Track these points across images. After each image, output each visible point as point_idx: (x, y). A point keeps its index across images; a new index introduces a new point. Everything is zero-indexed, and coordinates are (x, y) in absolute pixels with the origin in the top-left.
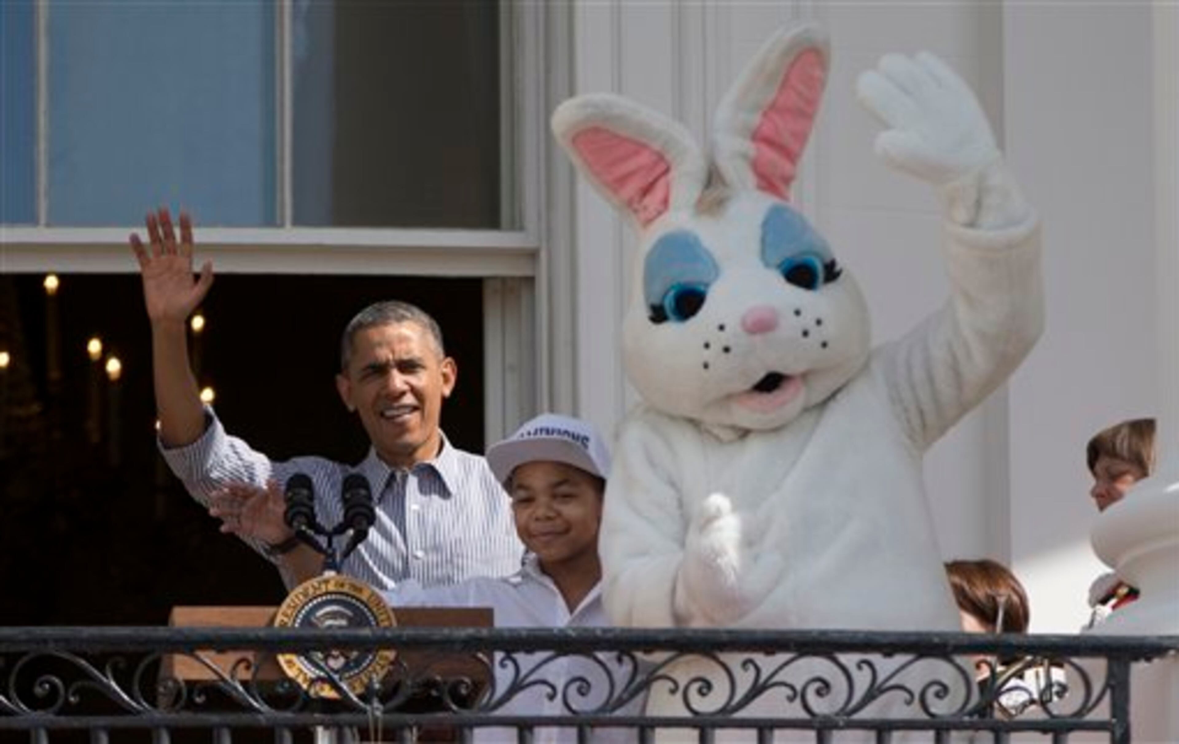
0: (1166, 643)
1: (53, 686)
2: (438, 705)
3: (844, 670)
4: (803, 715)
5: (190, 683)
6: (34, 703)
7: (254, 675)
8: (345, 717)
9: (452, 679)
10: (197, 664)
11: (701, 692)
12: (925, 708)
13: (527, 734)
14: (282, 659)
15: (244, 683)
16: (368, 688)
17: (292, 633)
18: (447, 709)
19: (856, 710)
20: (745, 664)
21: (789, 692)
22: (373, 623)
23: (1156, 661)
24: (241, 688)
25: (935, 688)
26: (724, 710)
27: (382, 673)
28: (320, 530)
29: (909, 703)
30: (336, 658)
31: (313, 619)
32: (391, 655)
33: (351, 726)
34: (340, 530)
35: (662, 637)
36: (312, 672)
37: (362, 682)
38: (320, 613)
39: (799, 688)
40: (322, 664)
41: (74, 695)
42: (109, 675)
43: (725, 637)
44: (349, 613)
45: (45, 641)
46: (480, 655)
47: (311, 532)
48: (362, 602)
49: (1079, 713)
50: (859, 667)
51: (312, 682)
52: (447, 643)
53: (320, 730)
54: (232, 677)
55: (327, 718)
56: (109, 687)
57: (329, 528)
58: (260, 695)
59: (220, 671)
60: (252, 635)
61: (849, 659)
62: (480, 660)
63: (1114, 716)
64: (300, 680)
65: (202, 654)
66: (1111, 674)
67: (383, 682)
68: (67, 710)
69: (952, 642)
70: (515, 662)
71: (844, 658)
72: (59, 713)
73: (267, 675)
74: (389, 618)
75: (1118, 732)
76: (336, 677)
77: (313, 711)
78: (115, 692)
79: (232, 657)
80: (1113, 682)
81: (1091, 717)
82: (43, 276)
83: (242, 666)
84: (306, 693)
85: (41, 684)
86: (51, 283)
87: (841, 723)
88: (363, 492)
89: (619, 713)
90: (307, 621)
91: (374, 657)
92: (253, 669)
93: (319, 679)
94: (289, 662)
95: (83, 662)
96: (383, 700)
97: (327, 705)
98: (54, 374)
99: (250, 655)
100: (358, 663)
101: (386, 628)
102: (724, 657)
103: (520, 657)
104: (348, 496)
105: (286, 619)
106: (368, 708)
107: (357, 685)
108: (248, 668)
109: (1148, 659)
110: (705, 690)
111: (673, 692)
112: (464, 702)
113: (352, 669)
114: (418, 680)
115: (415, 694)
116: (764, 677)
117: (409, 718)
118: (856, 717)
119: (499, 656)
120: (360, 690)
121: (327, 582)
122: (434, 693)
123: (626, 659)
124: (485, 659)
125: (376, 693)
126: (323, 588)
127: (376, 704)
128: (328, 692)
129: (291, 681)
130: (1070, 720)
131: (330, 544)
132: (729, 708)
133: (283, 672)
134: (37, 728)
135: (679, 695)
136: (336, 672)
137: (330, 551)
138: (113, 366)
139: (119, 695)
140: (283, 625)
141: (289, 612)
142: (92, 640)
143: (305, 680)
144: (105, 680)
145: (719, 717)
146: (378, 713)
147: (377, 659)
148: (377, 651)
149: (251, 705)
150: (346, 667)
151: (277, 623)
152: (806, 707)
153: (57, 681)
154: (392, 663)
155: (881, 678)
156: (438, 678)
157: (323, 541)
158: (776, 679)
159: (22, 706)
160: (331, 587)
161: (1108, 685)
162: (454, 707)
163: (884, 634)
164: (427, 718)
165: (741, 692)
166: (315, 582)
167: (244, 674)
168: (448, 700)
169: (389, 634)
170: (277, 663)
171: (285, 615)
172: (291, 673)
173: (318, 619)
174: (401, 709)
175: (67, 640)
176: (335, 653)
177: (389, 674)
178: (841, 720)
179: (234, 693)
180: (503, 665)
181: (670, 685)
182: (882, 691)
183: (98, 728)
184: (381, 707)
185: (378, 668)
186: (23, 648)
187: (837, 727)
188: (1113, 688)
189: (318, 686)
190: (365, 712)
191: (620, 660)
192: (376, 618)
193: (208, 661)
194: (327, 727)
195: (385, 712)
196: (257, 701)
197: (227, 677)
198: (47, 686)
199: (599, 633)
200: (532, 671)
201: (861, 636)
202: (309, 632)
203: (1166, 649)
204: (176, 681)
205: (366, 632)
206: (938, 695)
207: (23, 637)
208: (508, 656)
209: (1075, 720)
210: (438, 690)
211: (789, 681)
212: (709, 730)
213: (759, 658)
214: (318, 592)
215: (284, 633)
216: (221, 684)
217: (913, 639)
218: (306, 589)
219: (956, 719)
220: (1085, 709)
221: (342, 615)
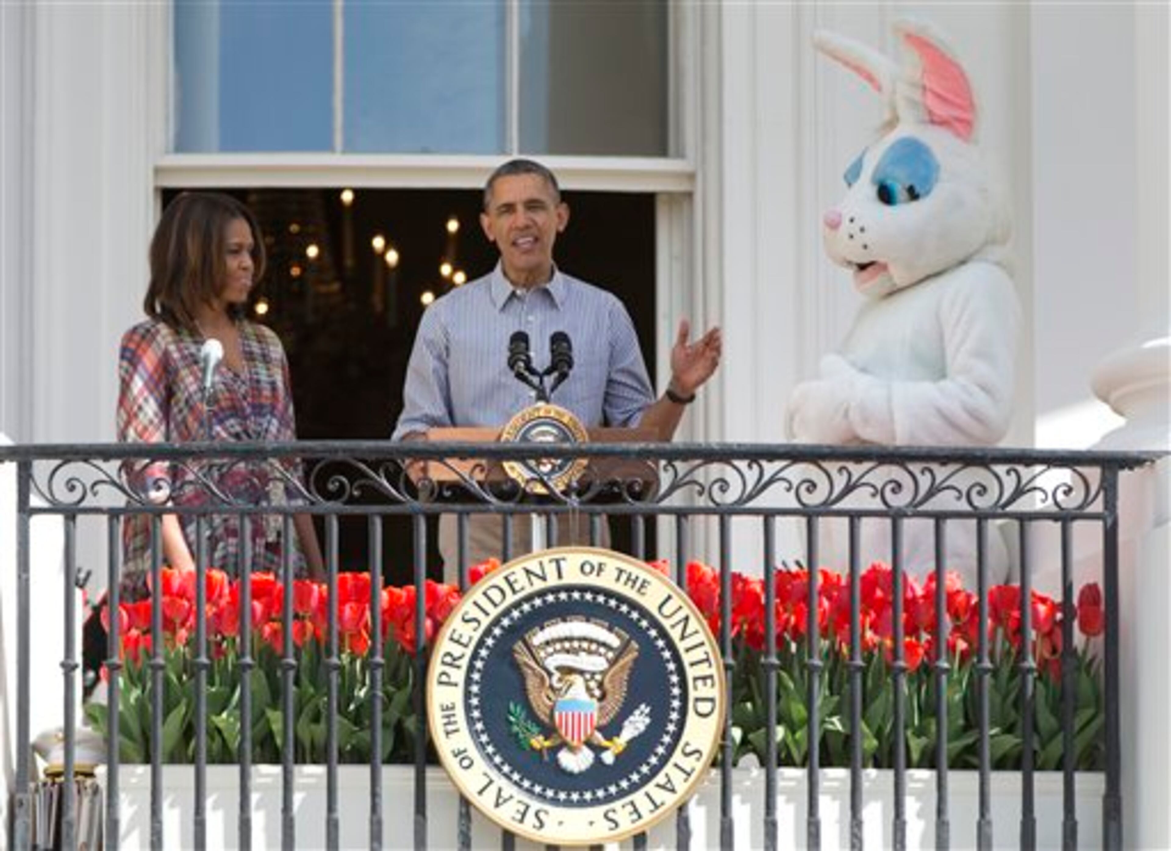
0: (1144, 456)
1: (342, 484)
2: (617, 498)
3: (911, 473)
4: (883, 507)
5: (441, 483)
6: (329, 496)
7: (486, 477)
8: (551, 507)
9: (629, 480)
10: (445, 468)
11: (808, 490)
12: (970, 503)
13: (683, 520)
14: (506, 465)
15: (480, 483)
16: (568, 486)
17: (513, 445)
18: (625, 501)
19: (921, 503)
20: (841, 470)
21: (872, 490)
22: (573, 440)
23: (1137, 470)
24: (477, 486)
25: (978, 488)
26: (825, 503)
27: (578, 476)
28: (533, 372)
29: (959, 498)
30: (544, 465)
31: (529, 436)
32: (585, 462)
33: (556, 513)
34: (548, 372)
35: (782, 450)
36: (528, 475)
37: (564, 482)
38: (534, 432)
39: (879, 487)
40: (536, 468)
41: (356, 489)
42: (382, 475)
43: (827, 451)
44: (555, 431)
45: (336, 451)
46: (650, 463)
47: (526, 374)
48: (564, 424)
49: (1081, 507)
50: (923, 472)
51: (528, 482)
52: (625, 454)
53: (534, 516)
54: (471, 477)
55: (540, 507)
56: (381, 485)
57: (540, 370)
58: (491, 490)
59: (461, 472)
60: (485, 447)
61: (915, 467)
62: (649, 467)
63: (1106, 508)
64: (520, 480)
65: (450, 461)
66: (1103, 479)
67: (578, 482)
68: (352, 500)
69: (990, 456)
70: (673, 467)
71: (912, 467)
72: (346, 503)
73: (496, 477)
74: (583, 436)
75: (1110, 521)
76: (545, 478)
77: (529, 502)
78: (386, 489)
79: (471, 463)
80: (1105, 485)
81: (1091, 509)
82: (339, 191)
83: (477, 470)
84: (524, 490)
85: (333, 483)
86: (347, 197)
87: (909, 513)
88: (565, 345)
89: (751, 505)
90: (524, 438)
91: (573, 464)
92: (486, 472)
93: (533, 479)
94: (512, 468)
95: (363, 466)
96: (579, 494)
97: (540, 499)
98: (349, 262)
99: (484, 462)
100: (561, 468)
101: (581, 443)
102: (825, 465)
103: (678, 464)
104: (555, 347)
105: (508, 436)
106: (568, 500)
107: (560, 484)
108: (482, 470)
109: (1131, 468)
110: (811, 488)
111: (788, 490)
112: (638, 497)
113: (556, 472)
114: (605, 481)
115: (602, 491)
116: (854, 479)
117: (598, 508)
118: (921, 508)
119: (663, 463)
120: (562, 487)
121: (538, 409)
122: (616, 490)
123: (755, 466)
124: (653, 466)
125: (574, 489)
126: (536, 415)
127: (574, 497)
128: (540, 489)
129: (513, 481)
130: (1074, 512)
131: (541, 382)
132: (829, 502)
133: (506, 474)
134: (330, 513)
135: (793, 492)
136: (546, 474)
137: (541, 388)
138: (392, 257)
139: (389, 491)
140: (507, 441)
141: (511, 431)
142: (371, 451)
143: (523, 481)
144: (378, 479)
145: (822, 508)
146: (576, 505)
147: (575, 465)
148: (575, 459)
149: (484, 498)
150: (553, 471)
151: (503, 439)
152: (885, 502)
153: (344, 479)
154: (585, 468)
155: (938, 480)
156: (619, 479)
157: (536, 380)
158: (863, 480)
159: (319, 498)
160: (542, 413)
161: (1102, 487)
162: (630, 500)
163: (942, 449)
164: (611, 508)
165: (838, 490)
166: (530, 409)
167: (479, 476)
168: (625, 495)
169: (584, 447)
170: (502, 469)
171: (509, 433)
172: (513, 475)
173: (532, 436)
174: (593, 501)
175: (352, 451)
176: (544, 461)
177: (584, 476)
178: (909, 511)
179: (472, 489)
180: (665, 469)
181: (785, 485)
182: (940, 490)
183: (373, 514)
184: (578, 500)
185: (575, 472)
186: (319, 455)
187: (906, 515)
188: (1106, 490)
189: (531, 485)
190: (565, 503)
191: (750, 466)
192: (573, 435)
193: (453, 465)
194: (539, 514)
195: (581, 503)
196: (488, 495)
197: (467, 477)
198: (337, 484)
199: (735, 447)
200: (686, 475)
201: (925, 450)
202: (524, 445)
203: (1145, 461)
204: (430, 481)
205: (567, 445)
206: (979, 493)
207: (320, 448)
208: (670, 463)
209: (1078, 512)
210: (619, 488)
211: (872, 482)
212: (814, 518)
213: (851, 466)
214: (532, 417)
215: (508, 445)
216: (463, 482)
217: (961, 452)
218: (524, 415)
219: (991, 511)
220: (1086, 502)
221: (551, 434)
